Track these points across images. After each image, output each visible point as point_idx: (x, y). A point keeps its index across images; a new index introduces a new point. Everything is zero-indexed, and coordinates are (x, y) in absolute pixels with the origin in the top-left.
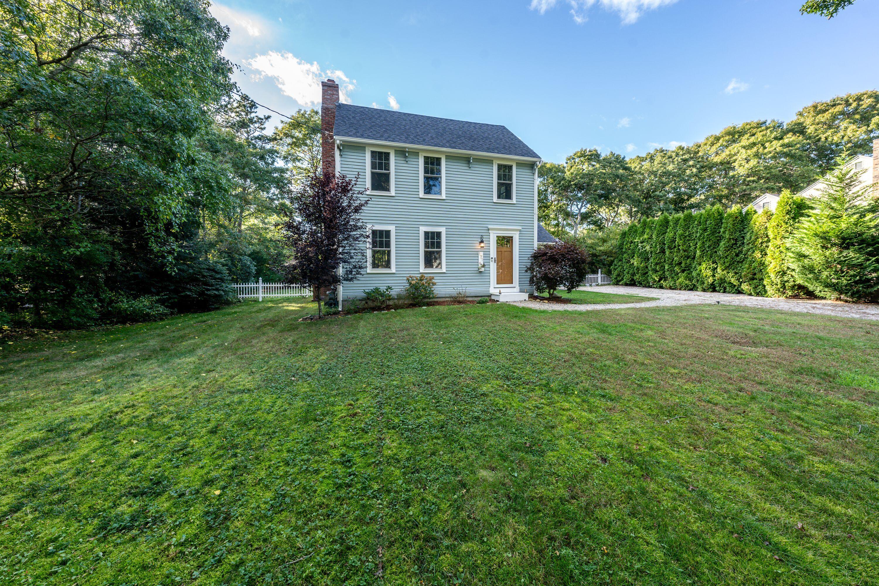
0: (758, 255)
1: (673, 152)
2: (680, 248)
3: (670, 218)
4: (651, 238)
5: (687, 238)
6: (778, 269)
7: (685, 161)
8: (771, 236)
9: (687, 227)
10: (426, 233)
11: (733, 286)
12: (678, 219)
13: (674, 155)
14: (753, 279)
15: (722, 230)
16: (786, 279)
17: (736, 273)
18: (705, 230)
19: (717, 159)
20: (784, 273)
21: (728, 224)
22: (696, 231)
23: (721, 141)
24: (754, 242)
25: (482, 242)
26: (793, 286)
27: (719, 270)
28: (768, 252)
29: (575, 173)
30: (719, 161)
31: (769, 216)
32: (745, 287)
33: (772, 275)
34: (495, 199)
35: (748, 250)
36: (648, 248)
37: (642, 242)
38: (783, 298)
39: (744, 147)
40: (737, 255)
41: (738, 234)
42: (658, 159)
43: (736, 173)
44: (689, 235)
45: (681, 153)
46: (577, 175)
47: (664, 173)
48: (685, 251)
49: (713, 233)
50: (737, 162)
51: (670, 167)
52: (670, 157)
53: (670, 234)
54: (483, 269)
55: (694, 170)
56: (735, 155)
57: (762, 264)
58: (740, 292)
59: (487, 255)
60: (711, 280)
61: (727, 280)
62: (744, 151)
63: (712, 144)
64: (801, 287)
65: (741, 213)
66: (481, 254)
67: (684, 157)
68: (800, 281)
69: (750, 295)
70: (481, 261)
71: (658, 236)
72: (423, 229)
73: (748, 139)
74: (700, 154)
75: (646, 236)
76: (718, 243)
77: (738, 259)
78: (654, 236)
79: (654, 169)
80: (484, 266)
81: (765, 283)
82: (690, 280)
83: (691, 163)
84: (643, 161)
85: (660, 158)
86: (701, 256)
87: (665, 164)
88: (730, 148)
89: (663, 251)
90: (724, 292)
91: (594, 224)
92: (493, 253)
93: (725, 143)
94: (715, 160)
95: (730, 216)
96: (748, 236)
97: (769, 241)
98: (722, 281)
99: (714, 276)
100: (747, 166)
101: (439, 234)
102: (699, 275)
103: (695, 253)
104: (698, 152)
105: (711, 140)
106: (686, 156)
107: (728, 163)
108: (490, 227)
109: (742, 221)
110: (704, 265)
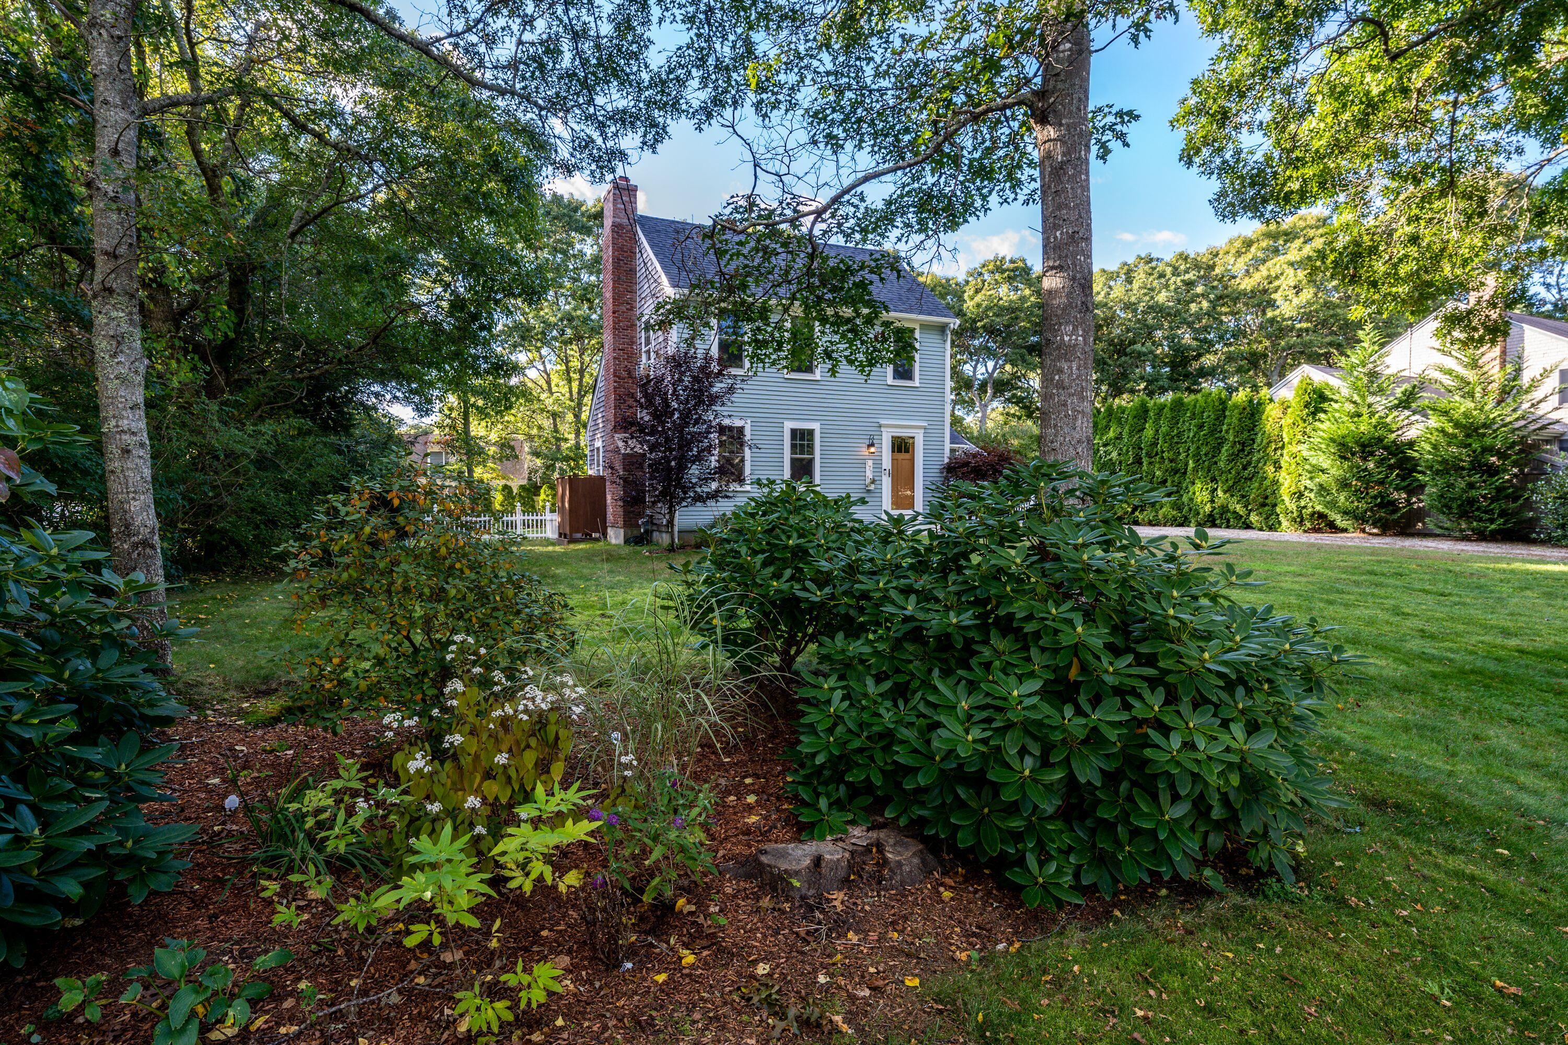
0: (1270, 469)
1: (1168, 265)
2: (1165, 455)
3: (1151, 404)
4: (1119, 437)
5: (1175, 440)
6: (1293, 489)
7: (1190, 284)
8: (1286, 440)
9: (1174, 422)
10: (794, 432)
11: (1238, 517)
12: (1162, 408)
13: (1169, 270)
14: (1263, 505)
15: (1225, 427)
16: (1303, 503)
17: (1243, 496)
18: (1201, 427)
19: (1247, 284)
20: (1301, 495)
21: (1232, 419)
22: (1189, 428)
23: (1253, 249)
24: (1266, 447)
25: (872, 445)
26: (1312, 515)
27: (1220, 493)
28: (1283, 464)
29: (985, 304)
30: (1249, 288)
31: (1285, 408)
32: (1254, 518)
33: (1286, 498)
34: (890, 380)
35: (1259, 461)
36: (1114, 455)
37: (1105, 445)
38: (1300, 532)
39: (1292, 264)
40: (1245, 468)
41: (1246, 434)
42: (1140, 278)
43: (1277, 312)
44: (1179, 435)
45: (1183, 267)
46: (989, 308)
47: (1150, 307)
48: (1171, 461)
49: (1212, 432)
50: (1280, 293)
51: (1162, 297)
52: (1162, 275)
53: (1149, 432)
54: (872, 487)
55: (1205, 304)
56: (1277, 277)
57: (1275, 482)
58: (1248, 526)
59: (878, 464)
60: (1208, 508)
61: (1231, 508)
62: (1290, 271)
63: (1239, 254)
64: (1322, 516)
65: (1251, 401)
66: (870, 463)
67: (1187, 277)
68: (1319, 508)
69: (1261, 529)
70: (869, 474)
71: (1131, 435)
72: (789, 425)
73: (1300, 249)
74: (1217, 271)
75: (1111, 434)
76: (1218, 448)
77: (1246, 473)
78: (1125, 435)
79: (1133, 299)
80: (873, 482)
81: (1278, 510)
82: (1180, 509)
83: (1199, 289)
84: (1111, 278)
85: (1143, 276)
86: (1195, 470)
87: (1152, 289)
88: (1269, 264)
89: (1138, 461)
90: (1228, 527)
91: (1017, 404)
92: (887, 463)
93: (1260, 255)
94: (1242, 287)
95: (1236, 406)
96: (1258, 440)
97: (1283, 448)
98: (1224, 509)
99: (1212, 501)
100: (1296, 301)
101: (811, 432)
102: (1191, 500)
103: (1187, 464)
104: (1212, 267)
105: (1238, 244)
106: (1191, 276)
107: (1265, 291)
108: (883, 422)
109: (1253, 415)
110: (1199, 485)
